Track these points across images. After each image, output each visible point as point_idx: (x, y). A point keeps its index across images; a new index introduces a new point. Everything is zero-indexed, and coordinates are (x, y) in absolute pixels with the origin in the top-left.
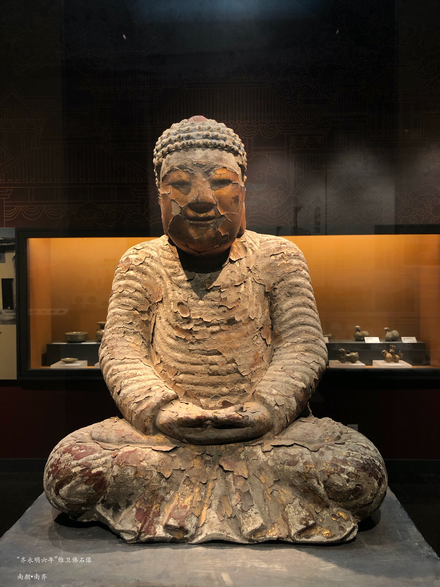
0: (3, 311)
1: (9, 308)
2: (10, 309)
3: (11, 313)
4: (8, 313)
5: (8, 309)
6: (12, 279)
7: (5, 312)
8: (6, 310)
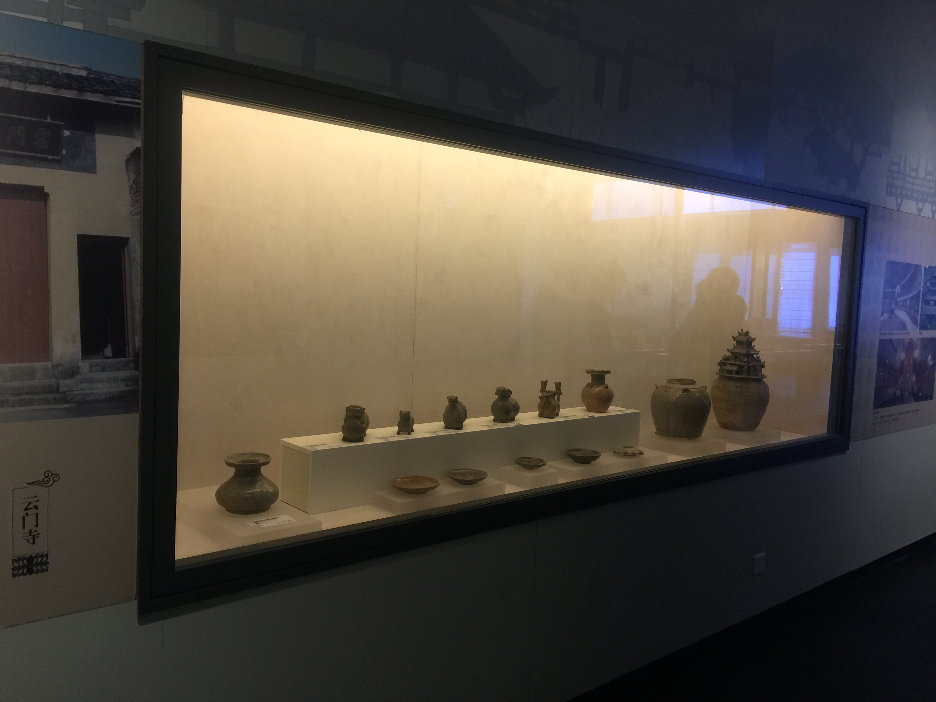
0: (84, 365)
1: (108, 351)
2: (114, 356)
3: (118, 370)
4: (103, 370)
5: (107, 358)
6: (124, 241)
7: (91, 366)
8: (97, 361)
